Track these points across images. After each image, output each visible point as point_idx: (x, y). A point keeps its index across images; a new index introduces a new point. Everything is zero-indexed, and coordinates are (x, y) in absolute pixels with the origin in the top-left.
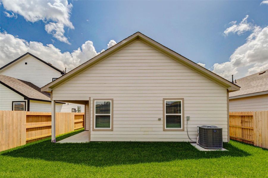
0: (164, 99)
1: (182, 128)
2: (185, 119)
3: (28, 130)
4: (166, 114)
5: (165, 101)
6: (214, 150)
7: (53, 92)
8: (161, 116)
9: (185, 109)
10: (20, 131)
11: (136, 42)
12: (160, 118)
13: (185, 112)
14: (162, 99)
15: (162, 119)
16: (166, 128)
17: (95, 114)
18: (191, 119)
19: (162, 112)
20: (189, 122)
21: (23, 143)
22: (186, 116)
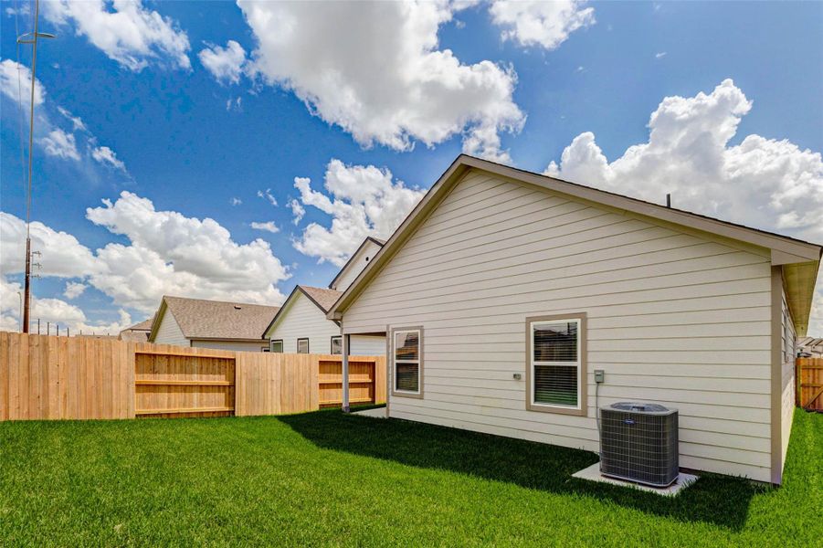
0: (529, 320)
1: (579, 407)
2: (591, 380)
3: (322, 386)
4: (533, 363)
5: (532, 324)
6: (625, 484)
7: (344, 320)
8: (521, 369)
9: (591, 346)
10: (310, 387)
11: (467, 178)
12: (517, 373)
13: (591, 358)
14: (524, 321)
15: (523, 375)
16: (532, 403)
17: (396, 361)
18: (609, 379)
19: (523, 357)
20: (603, 390)
21: (315, 408)
22: (591, 368)
